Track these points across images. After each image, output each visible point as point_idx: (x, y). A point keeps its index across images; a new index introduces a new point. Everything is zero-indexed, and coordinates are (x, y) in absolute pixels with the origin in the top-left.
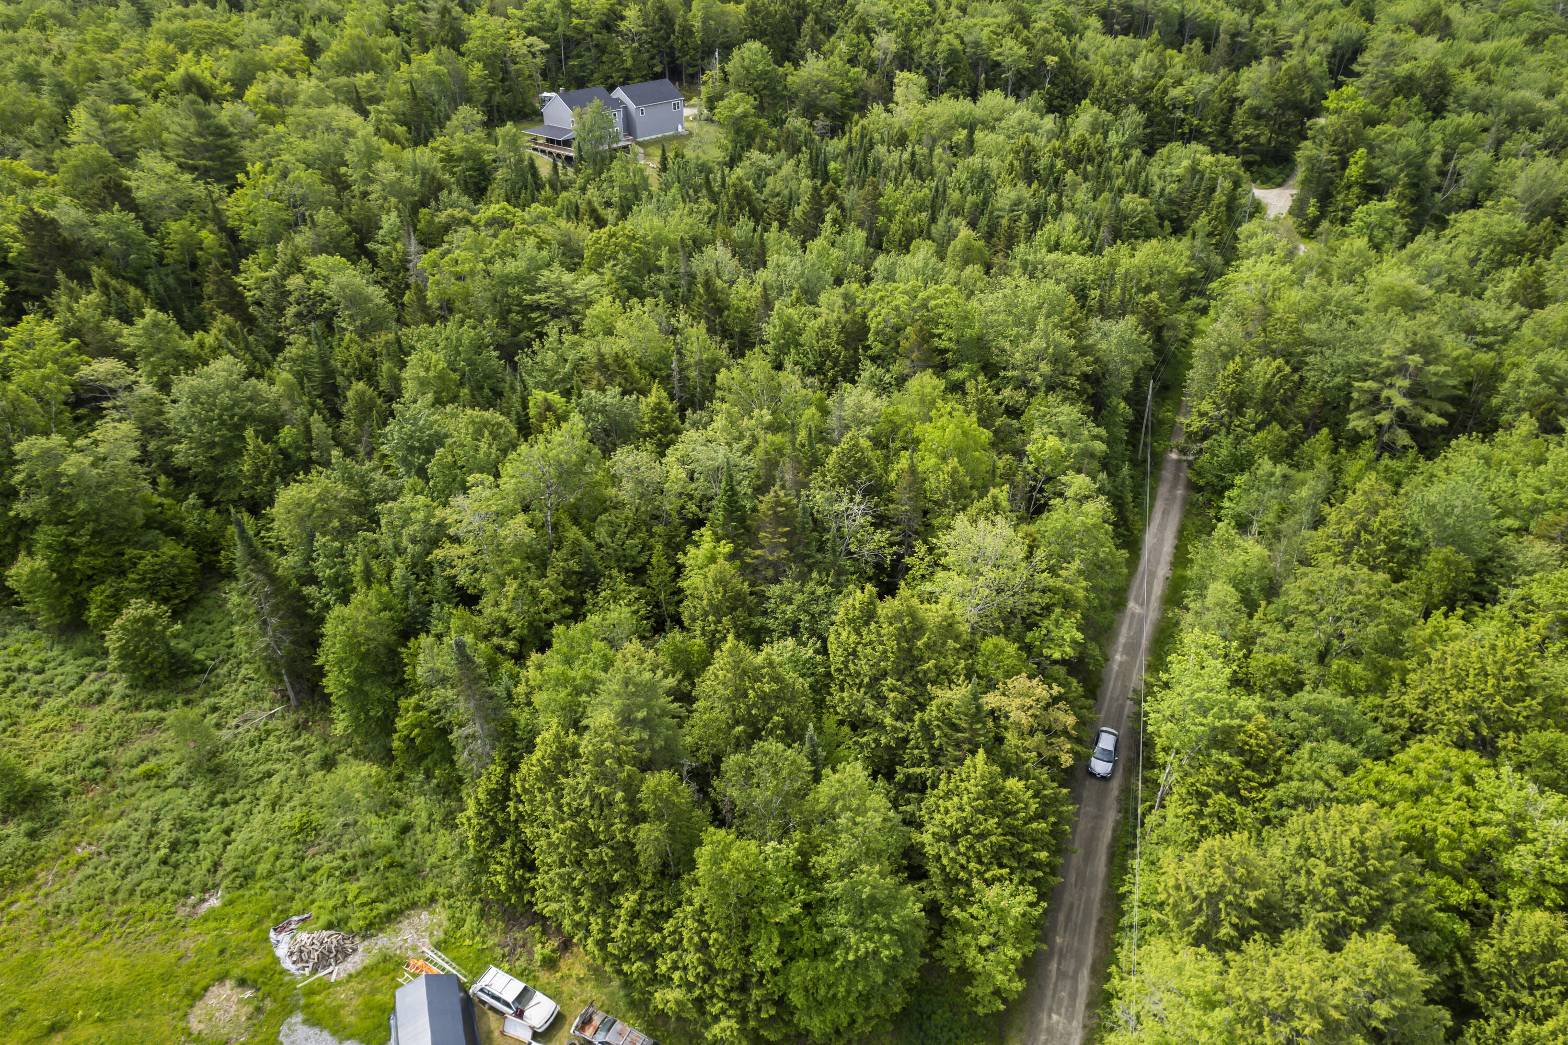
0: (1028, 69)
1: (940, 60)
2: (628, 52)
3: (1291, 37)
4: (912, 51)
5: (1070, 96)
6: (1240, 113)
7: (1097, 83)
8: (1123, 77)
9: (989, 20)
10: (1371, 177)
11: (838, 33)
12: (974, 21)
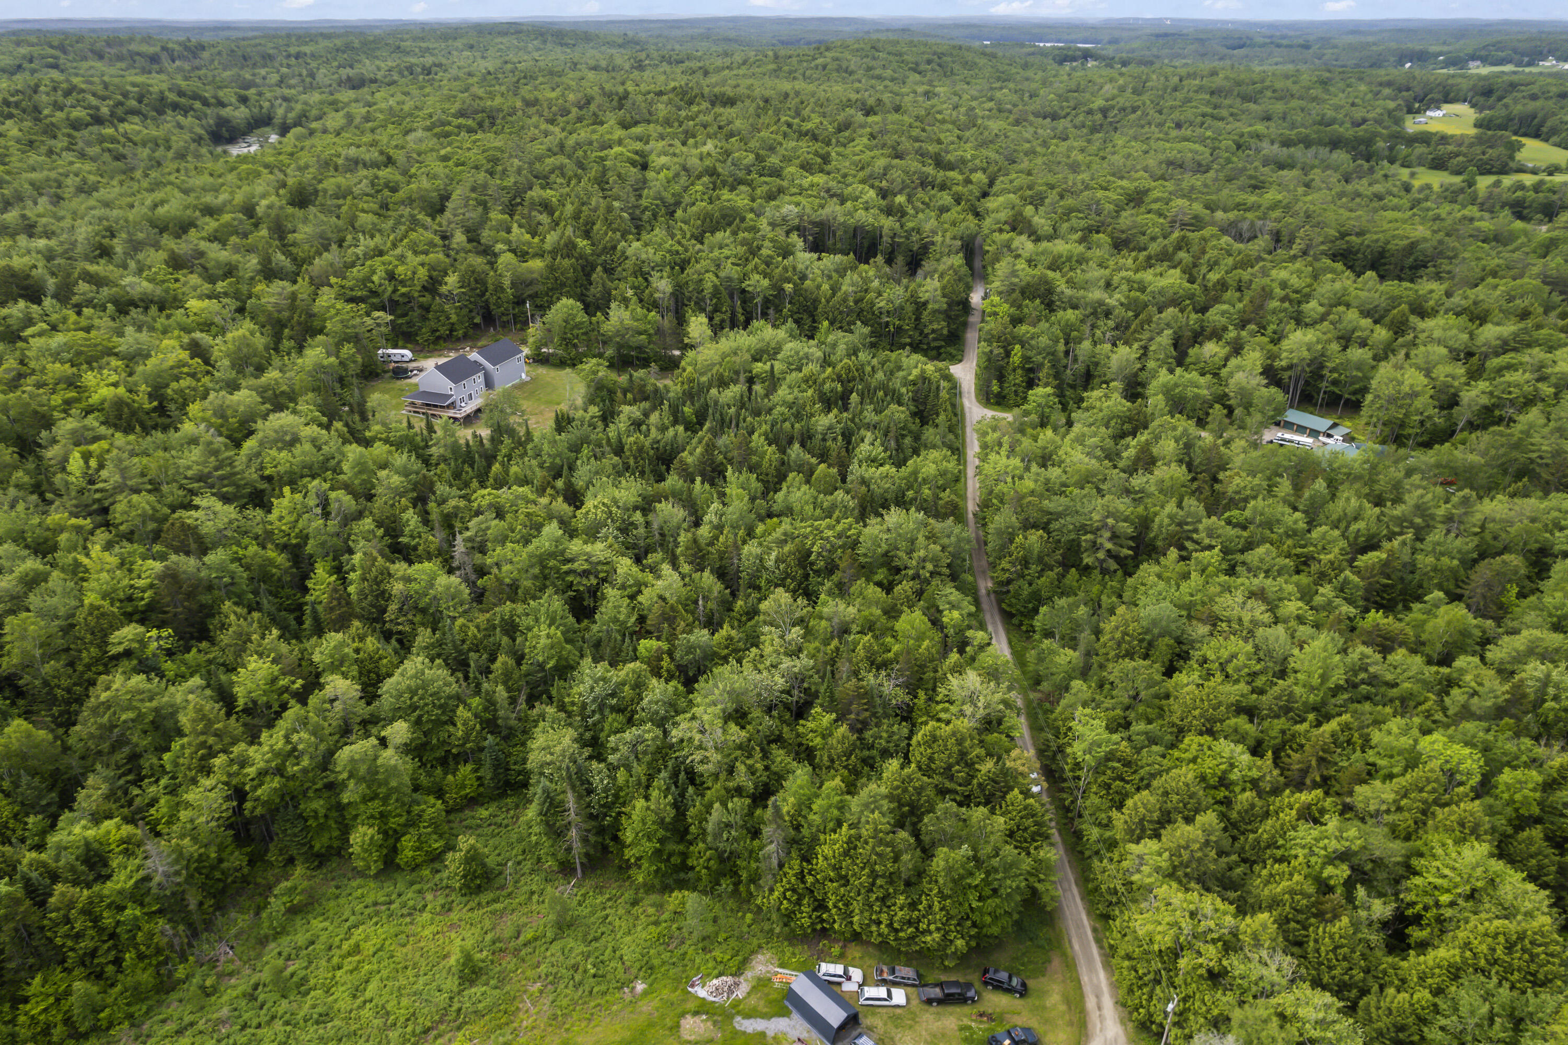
0: (773, 295)
1: (707, 292)
3: (933, 236)
4: (683, 287)
6: (926, 315)
7: (823, 299)
8: (840, 294)
9: (726, 252)
10: (1028, 362)
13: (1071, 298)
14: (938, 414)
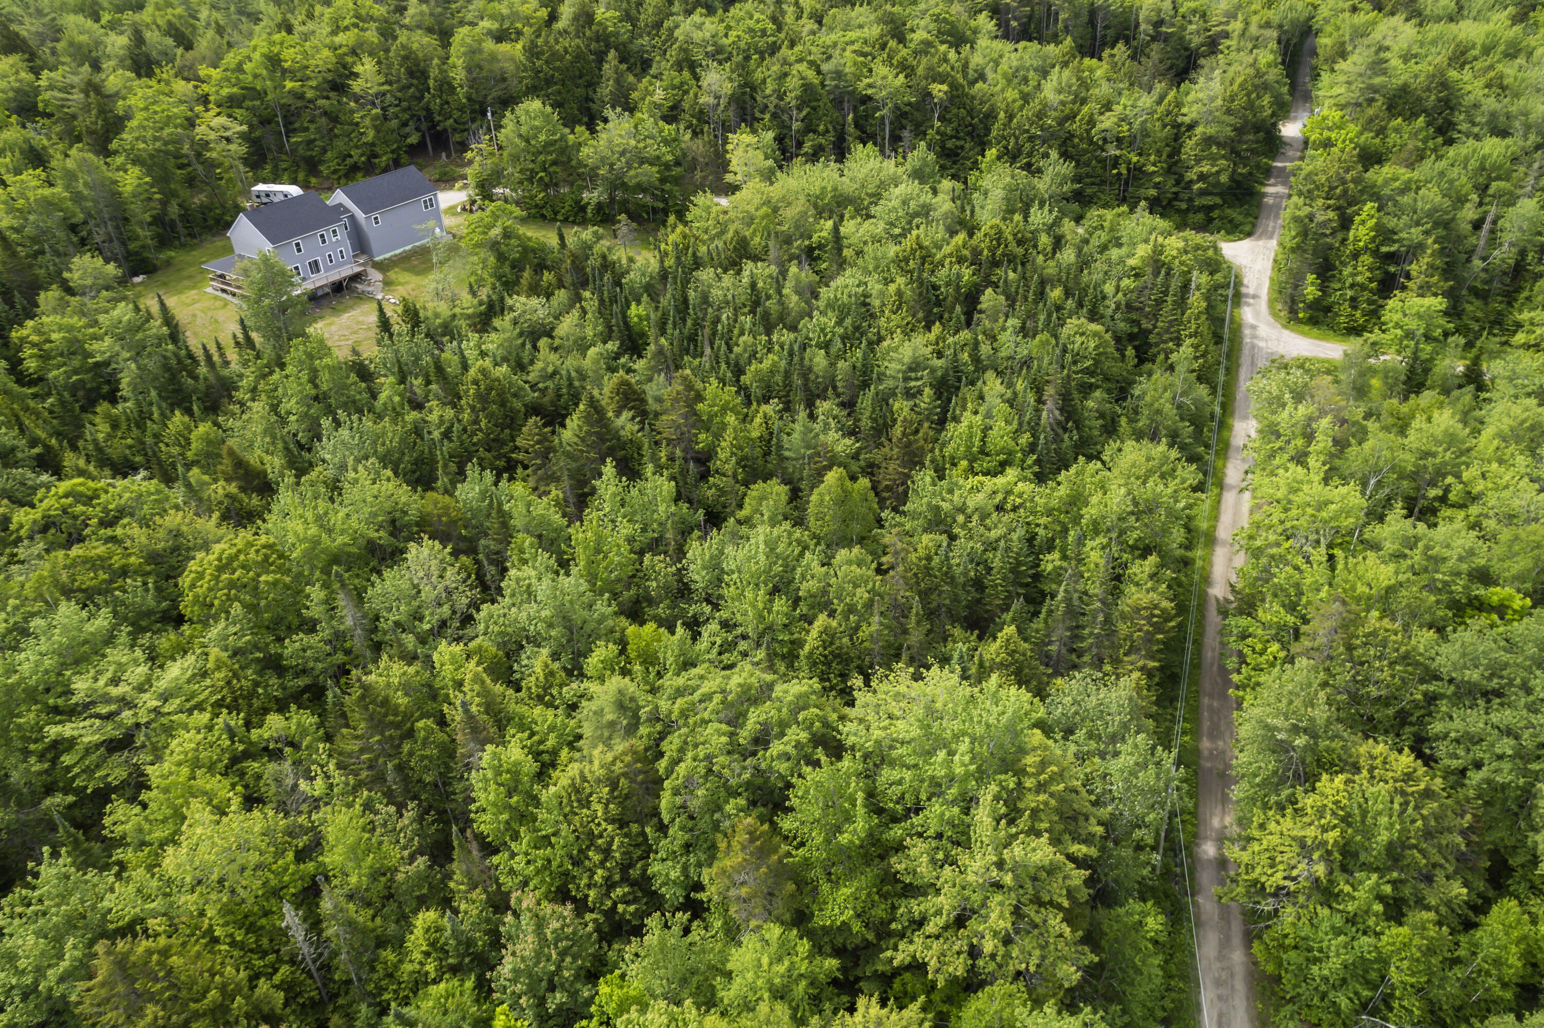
0: (909, 104)
1: (791, 98)
2: (367, 121)
3: (1227, 23)
4: (754, 89)
5: (969, 134)
6: (1190, 147)
7: (1002, 115)
8: (1035, 105)
9: (852, 35)
10: (1388, 240)
11: (653, 71)
12: (833, 37)
13: (1493, 115)
14: (1178, 342)
